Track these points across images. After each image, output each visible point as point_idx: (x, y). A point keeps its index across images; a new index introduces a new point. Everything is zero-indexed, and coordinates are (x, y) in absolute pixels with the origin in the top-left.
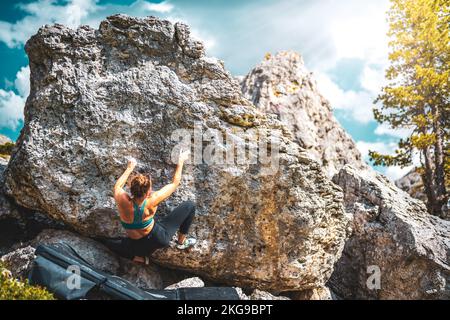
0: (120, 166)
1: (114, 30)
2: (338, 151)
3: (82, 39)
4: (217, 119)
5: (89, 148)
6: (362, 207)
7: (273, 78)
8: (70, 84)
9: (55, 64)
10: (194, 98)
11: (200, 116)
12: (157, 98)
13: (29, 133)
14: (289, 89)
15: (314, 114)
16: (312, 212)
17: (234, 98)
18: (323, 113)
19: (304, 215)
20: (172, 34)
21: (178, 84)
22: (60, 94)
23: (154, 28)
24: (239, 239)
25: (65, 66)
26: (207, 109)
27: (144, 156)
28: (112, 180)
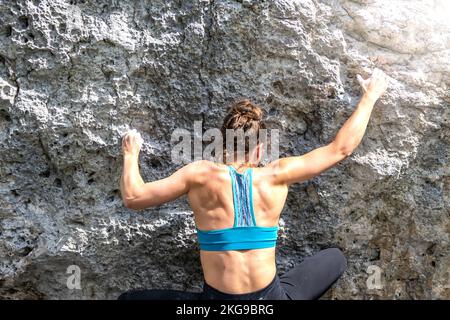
0: (100, 151)
4: (338, 34)
5: (25, 105)
11: (297, 26)
26: (313, 11)
27: (160, 124)
28: (82, 184)
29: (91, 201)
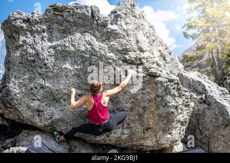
0: (66, 94)
1: (54, 14)
2: (160, 51)
3: (35, 20)
4: (121, 62)
5: (47, 85)
6: (194, 95)
8: (31, 48)
9: (21, 37)
11: (111, 61)
12: (85, 53)
13: (10, 79)
14: (132, 21)
15: (146, 33)
17: (130, 48)
18: (151, 32)
19: (172, 109)
20: (90, 13)
21: (97, 44)
22: (26, 54)
23: (79, 11)
24: (136, 126)
25: (27, 37)
26: (115, 57)
27: (80, 86)
28: (63, 102)
29: (65, 105)
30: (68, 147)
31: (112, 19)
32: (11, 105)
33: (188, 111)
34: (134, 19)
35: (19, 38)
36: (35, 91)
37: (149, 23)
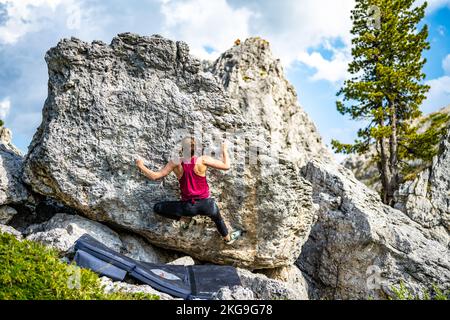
1: (124, 47)
2: (300, 134)
3: (96, 53)
6: (326, 197)
7: (242, 63)
8: (85, 91)
9: (73, 74)
10: (193, 108)
12: (161, 107)
13: (49, 133)
14: (257, 74)
15: (280, 99)
16: (287, 204)
17: (226, 107)
18: (288, 98)
19: (280, 206)
20: (175, 52)
21: (181, 96)
22: (77, 100)
23: (160, 47)
25: (81, 76)
30: (120, 244)
31: (223, 67)
32: (45, 172)
33: (308, 215)
34: (261, 72)
35: (69, 75)
36: (83, 154)
37: (287, 82)
